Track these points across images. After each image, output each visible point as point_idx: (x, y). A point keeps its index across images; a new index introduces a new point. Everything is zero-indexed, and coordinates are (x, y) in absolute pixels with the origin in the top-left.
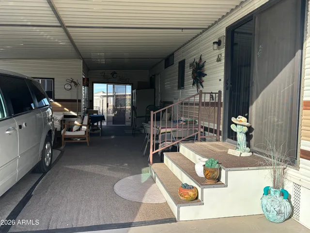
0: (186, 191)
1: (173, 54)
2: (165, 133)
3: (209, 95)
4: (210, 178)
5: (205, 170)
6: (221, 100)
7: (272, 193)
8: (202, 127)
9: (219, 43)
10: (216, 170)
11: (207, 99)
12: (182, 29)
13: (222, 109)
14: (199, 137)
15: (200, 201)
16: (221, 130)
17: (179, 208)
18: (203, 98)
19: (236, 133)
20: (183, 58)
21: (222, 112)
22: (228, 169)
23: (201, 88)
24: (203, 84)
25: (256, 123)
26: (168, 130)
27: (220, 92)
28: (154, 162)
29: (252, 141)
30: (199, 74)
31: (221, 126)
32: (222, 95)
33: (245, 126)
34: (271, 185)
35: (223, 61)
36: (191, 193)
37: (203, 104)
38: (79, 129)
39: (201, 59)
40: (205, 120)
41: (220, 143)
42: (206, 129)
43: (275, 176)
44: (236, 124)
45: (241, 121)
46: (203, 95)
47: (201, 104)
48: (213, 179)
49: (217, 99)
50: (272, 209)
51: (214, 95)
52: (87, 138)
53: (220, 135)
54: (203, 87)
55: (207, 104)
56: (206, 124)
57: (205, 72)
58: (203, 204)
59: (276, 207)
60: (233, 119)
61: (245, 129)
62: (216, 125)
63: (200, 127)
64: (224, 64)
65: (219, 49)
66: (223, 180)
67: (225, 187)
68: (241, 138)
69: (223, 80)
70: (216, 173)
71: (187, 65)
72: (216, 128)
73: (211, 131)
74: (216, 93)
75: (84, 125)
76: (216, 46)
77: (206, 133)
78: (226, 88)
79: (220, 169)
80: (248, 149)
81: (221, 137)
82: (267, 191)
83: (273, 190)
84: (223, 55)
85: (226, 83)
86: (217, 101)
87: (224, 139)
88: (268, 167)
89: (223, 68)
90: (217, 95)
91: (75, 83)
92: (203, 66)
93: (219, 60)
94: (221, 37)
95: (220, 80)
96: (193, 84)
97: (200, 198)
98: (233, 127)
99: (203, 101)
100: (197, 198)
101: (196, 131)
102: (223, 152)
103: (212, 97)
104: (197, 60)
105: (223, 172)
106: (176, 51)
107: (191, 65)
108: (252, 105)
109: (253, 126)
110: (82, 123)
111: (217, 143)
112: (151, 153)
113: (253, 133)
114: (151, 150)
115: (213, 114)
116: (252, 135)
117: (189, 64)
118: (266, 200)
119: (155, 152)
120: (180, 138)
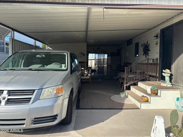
0: (144, 98)
1: (132, 39)
2: (131, 77)
3: (152, 60)
4: (153, 93)
5: (151, 90)
6: (158, 62)
7: (180, 100)
8: (149, 75)
9: (157, 36)
10: (156, 90)
11: (151, 62)
12: (139, 30)
13: (158, 66)
14: (147, 79)
15: (149, 102)
16: (158, 76)
17: (141, 104)
18: (149, 61)
19: (165, 77)
20: (138, 42)
21: (158, 68)
22: (161, 90)
23: (148, 57)
24: (149, 54)
25: (174, 72)
26: (133, 76)
27: (157, 59)
28: (126, 90)
29: (173, 80)
30: (147, 50)
31: (158, 74)
32: (158, 60)
33: (169, 73)
34: (180, 97)
35: (159, 45)
36: (146, 99)
37: (149, 64)
38: (87, 75)
39: (147, 43)
40: (150, 72)
41: (157, 82)
42: (150, 76)
43: (181, 93)
44: (165, 73)
45: (167, 71)
46: (149, 60)
47: (148, 64)
48: (155, 93)
49: (156, 61)
50: (180, 105)
51: (154, 60)
52: (90, 80)
53: (157, 78)
54: (148, 56)
55: (151, 64)
56: (151, 74)
57: (150, 49)
58: (151, 103)
59: (181, 105)
60: (164, 71)
61: (169, 75)
62: (155, 74)
63: (148, 75)
64: (159, 46)
65: (157, 39)
66: (159, 94)
67: (160, 97)
68: (167, 79)
69: (159, 53)
70: (156, 91)
71: (140, 45)
72: (155, 75)
73: (153, 76)
74: (155, 59)
75: (89, 74)
76: (155, 37)
77: (150, 78)
78: (160, 57)
79: (158, 90)
80: (170, 83)
81: (158, 79)
82: (178, 99)
83: (180, 98)
84: (159, 42)
85: (160, 54)
86: (156, 62)
87: (159, 81)
88: (178, 90)
89: (159, 47)
90: (156, 60)
91: (83, 54)
92: (149, 46)
93: (157, 44)
94: (158, 34)
95: (157, 53)
96: (144, 55)
97: (149, 101)
98: (163, 74)
99: (149, 62)
100: (148, 101)
101: (145, 77)
102: (159, 85)
103: (153, 61)
104: (146, 43)
105: (159, 91)
106: (134, 38)
107: (142, 45)
108: (172, 64)
109: (173, 74)
110: (88, 73)
111: (156, 82)
112: (125, 86)
113: (173, 77)
114: (125, 84)
115: (154, 69)
116: (172, 78)
117: (141, 45)
118: (177, 102)
119: (126, 85)
120: (138, 80)
